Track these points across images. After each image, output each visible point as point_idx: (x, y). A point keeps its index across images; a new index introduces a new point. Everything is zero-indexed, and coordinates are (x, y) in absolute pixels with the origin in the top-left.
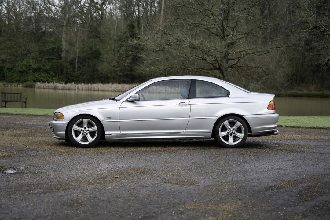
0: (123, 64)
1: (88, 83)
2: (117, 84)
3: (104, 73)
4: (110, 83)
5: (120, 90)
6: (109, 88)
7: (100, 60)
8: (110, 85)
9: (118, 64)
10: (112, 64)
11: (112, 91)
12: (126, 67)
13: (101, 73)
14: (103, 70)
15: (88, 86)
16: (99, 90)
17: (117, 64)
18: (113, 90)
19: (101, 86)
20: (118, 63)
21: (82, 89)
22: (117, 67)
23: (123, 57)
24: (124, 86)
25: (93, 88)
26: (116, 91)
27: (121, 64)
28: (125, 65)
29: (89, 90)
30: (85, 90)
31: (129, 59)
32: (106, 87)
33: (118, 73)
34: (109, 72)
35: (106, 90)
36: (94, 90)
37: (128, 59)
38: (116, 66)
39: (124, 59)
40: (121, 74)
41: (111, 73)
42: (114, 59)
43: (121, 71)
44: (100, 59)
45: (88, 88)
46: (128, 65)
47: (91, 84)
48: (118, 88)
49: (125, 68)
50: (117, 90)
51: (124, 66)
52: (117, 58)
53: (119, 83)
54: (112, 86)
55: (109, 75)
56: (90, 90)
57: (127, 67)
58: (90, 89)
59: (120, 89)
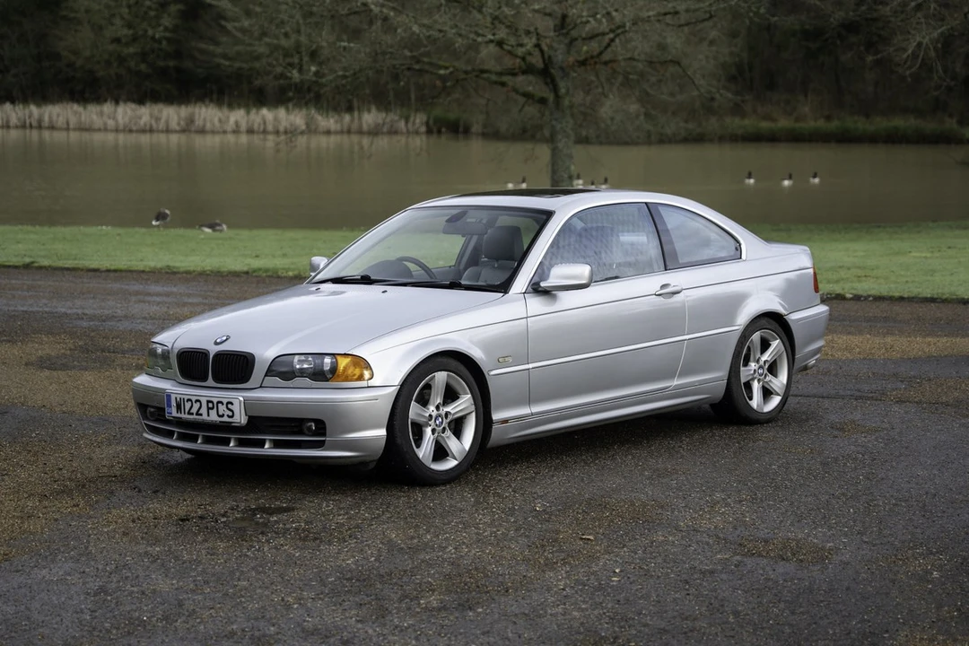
0: (150, 32)
1: (25, 101)
2: (133, 106)
3: (79, 63)
4: (106, 101)
5: (148, 128)
6: (105, 118)
7: (65, 18)
8: (108, 108)
9: (131, 32)
10: (109, 33)
11: (117, 130)
12: (159, 41)
13: (70, 65)
14: (76, 53)
15: (27, 112)
16: (71, 126)
17: (126, 31)
18: (121, 127)
19: (76, 113)
20: (130, 26)
21: (8, 122)
22: (127, 45)
23: (150, 8)
24: (160, 111)
25: (46, 118)
26: (131, 131)
27: (140, 33)
28: (157, 36)
29: (31, 126)
30: (17, 127)
31: (169, 15)
32: (95, 117)
33: (132, 64)
34: (99, 62)
35: (96, 126)
36: (52, 128)
37: (165, 15)
38: (124, 41)
39: (152, 13)
40: (143, 67)
41: (108, 63)
42: (113, 15)
43: (143, 56)
44: (64, 13)
45: (28, 122)
46: (167, 34)
47: (38, 105)
48: (140, 118)
49: (156, 45)
50: (134, 128)
51: (153, 38)
52: (127, 11)
53: (141, 101)
54: (115, 111)
55: (101, 73)
56: (36, 128)
57: (164, 43)
58: (35, 124)
59: (145, 125)
